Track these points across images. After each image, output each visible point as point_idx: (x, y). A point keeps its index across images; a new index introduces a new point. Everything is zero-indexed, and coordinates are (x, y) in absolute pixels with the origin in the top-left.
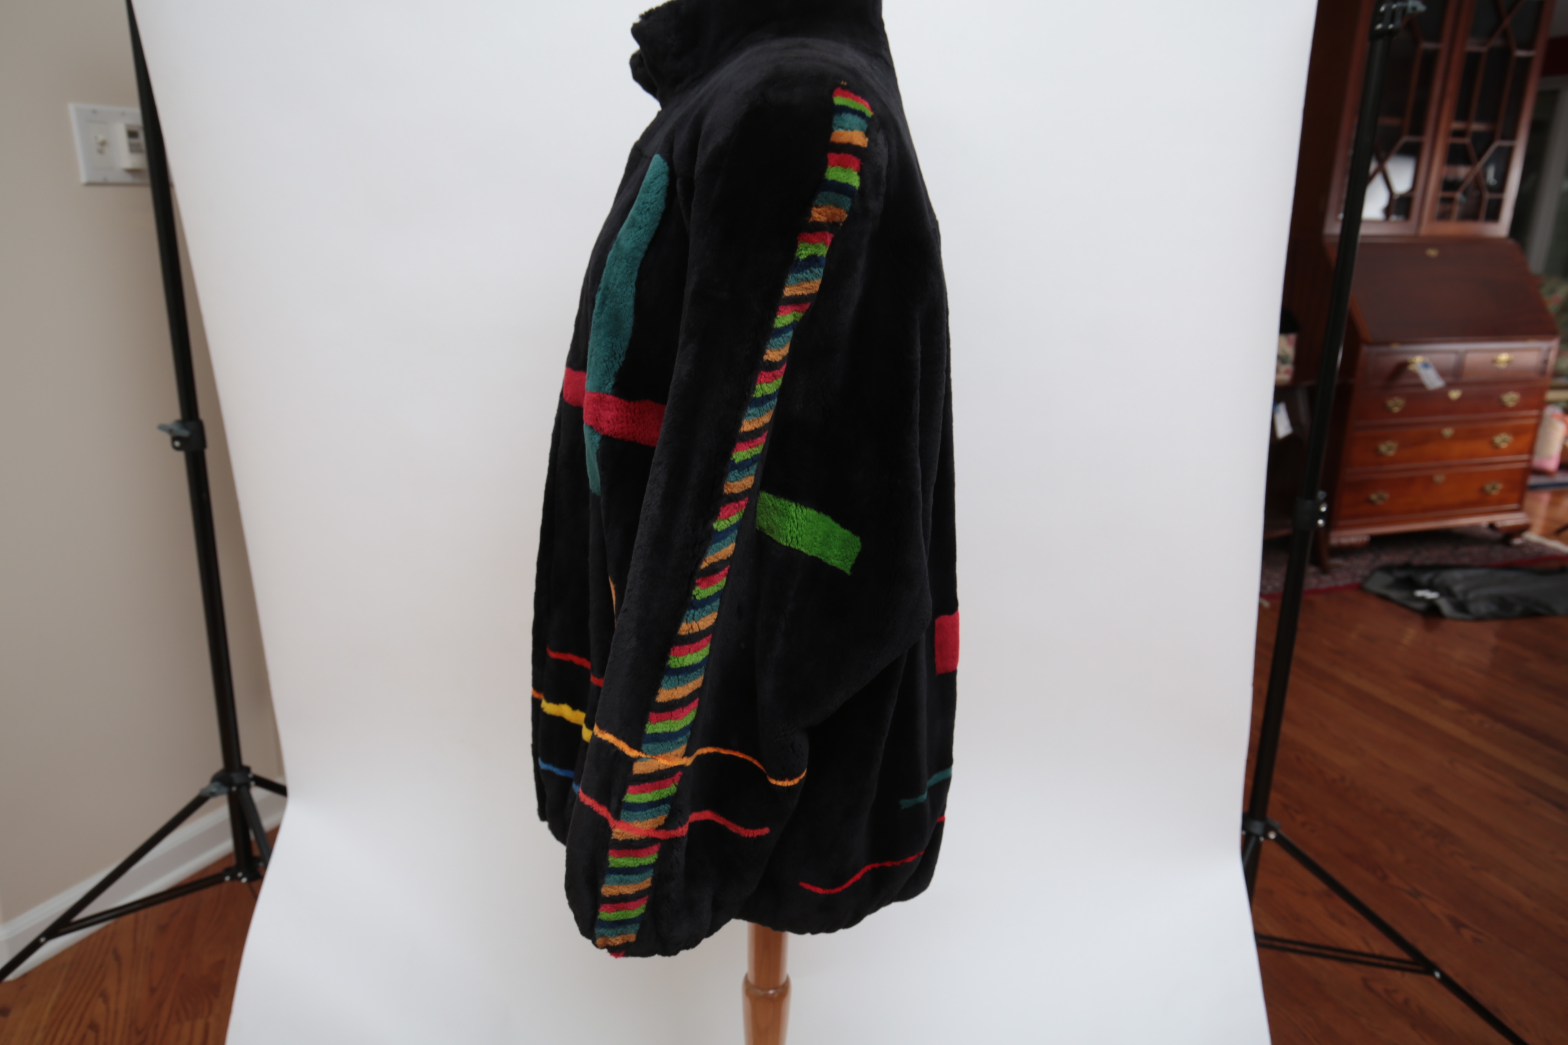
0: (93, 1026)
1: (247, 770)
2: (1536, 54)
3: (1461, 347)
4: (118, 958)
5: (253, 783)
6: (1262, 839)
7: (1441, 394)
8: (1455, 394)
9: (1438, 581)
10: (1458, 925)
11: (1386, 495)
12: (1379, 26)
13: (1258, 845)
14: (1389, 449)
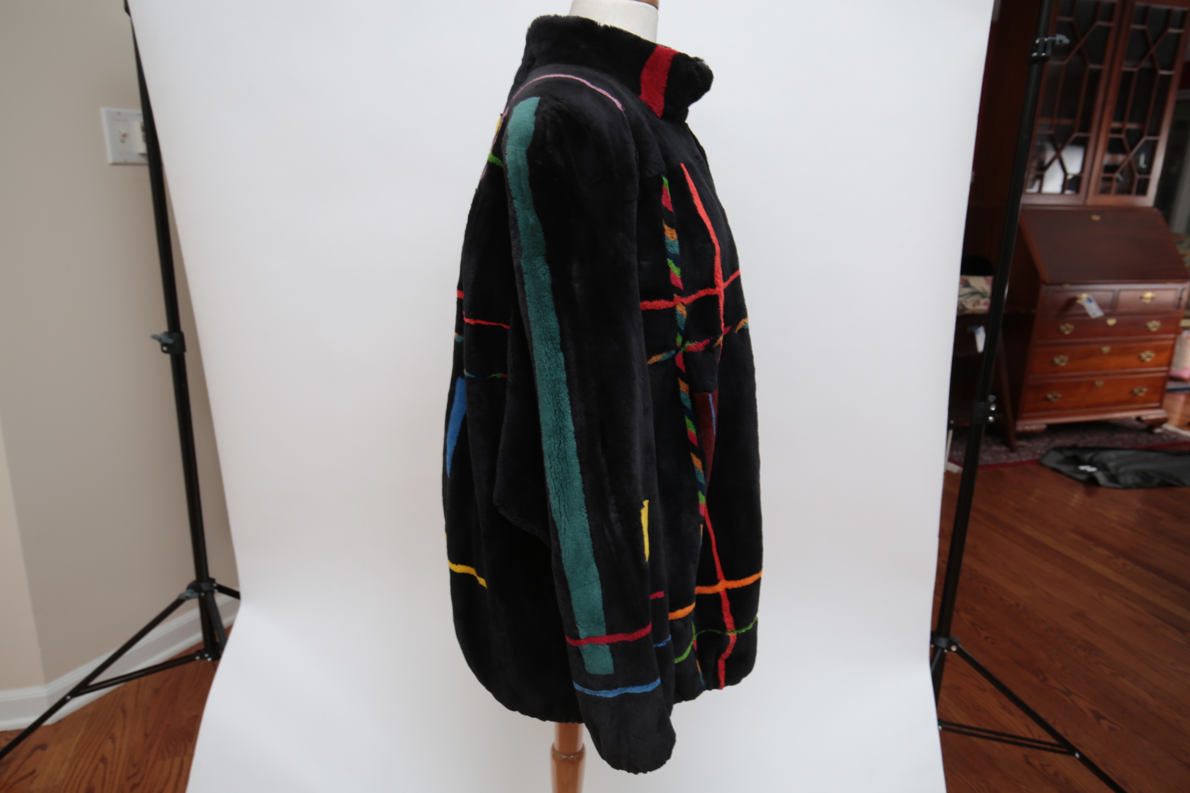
0: (104, 760)
1: (213, 581)
2: (1175, 73)
3: (1116, 287)
4: (124, 711)
5: (216, 591)
6: (946, 651)
7: (1101, 322)
8: (1111, 322)
9: (1096, 459)
10: (1098, 717)
11: (1059, 395)
12: (1035, 54)
13: (943, 657)
14: (1062, 361)
